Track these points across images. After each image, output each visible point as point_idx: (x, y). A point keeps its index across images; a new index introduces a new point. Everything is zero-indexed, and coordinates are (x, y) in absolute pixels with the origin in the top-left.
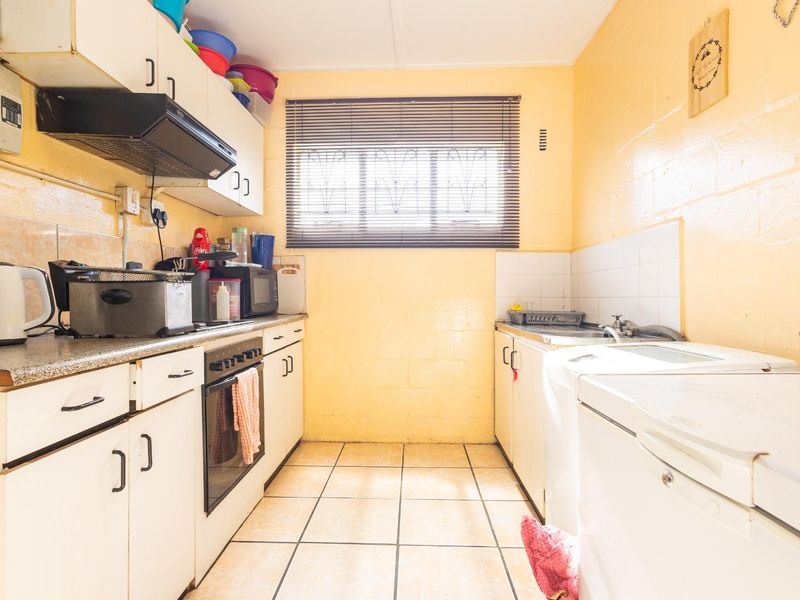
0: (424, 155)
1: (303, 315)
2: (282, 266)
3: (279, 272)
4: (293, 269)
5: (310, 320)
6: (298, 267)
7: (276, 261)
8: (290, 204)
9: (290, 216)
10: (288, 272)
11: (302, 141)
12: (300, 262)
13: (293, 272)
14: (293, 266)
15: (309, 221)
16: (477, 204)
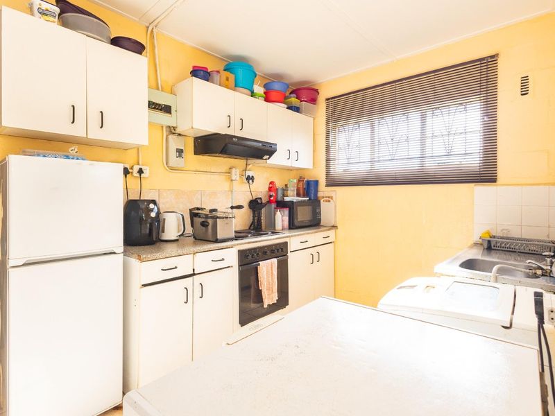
0: (414, 117)
1: (334, 227)
2: (323, 197)
3: (322, 201)
4: (329, 199)
5: (338, 231)
6: (332, 198)
7: (320, 194)
8: (328, 160)
9: (328, 167)
10: (326, 201)
11: (334, 121)
12: (332, 194)
13: (329, 201)
14: (329, 197)
15: (339, 170)
16: (458, 148)
